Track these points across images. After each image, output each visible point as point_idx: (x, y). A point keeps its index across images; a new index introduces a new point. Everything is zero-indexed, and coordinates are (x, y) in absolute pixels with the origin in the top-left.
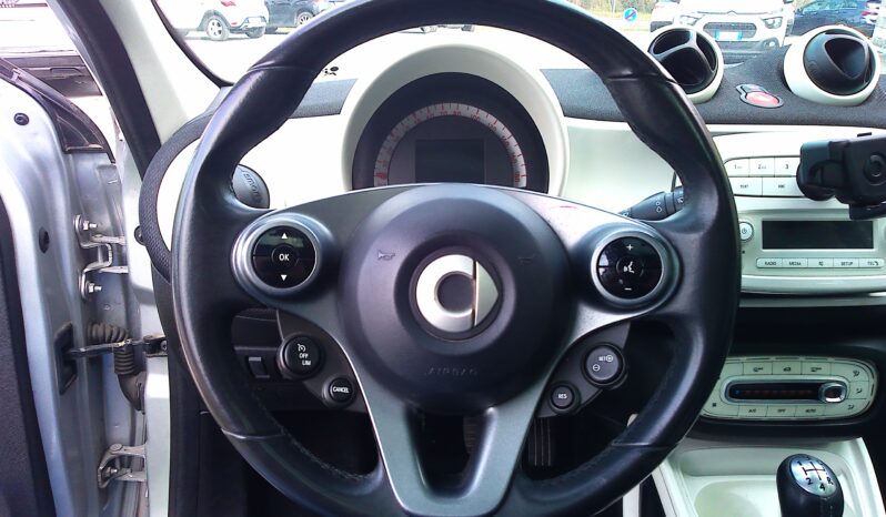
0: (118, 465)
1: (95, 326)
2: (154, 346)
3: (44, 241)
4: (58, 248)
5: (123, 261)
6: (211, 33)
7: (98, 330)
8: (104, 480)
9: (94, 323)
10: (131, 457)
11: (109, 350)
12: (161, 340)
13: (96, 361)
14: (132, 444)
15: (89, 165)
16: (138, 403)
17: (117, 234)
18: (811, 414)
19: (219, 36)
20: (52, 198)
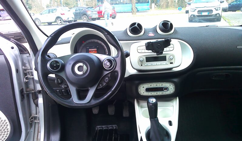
0: (33, 119)
1: (28, 89)
2: (39, 92)
3: (17, 71)
4: (20, 73)
5: (33, 75)
6: (58, 23)
7: (28, 90)
8: (31, 121)
9: (27, 88)
10: (36, 117)
11: (30, 93)
12: (41, 91)
13: (28, 96)
14: (36, 114)
15: (25, 56)
16: (37, 105)
17: (31, 70)
18: (163, 94)
19: (60, 24)
20: (18, 62)
